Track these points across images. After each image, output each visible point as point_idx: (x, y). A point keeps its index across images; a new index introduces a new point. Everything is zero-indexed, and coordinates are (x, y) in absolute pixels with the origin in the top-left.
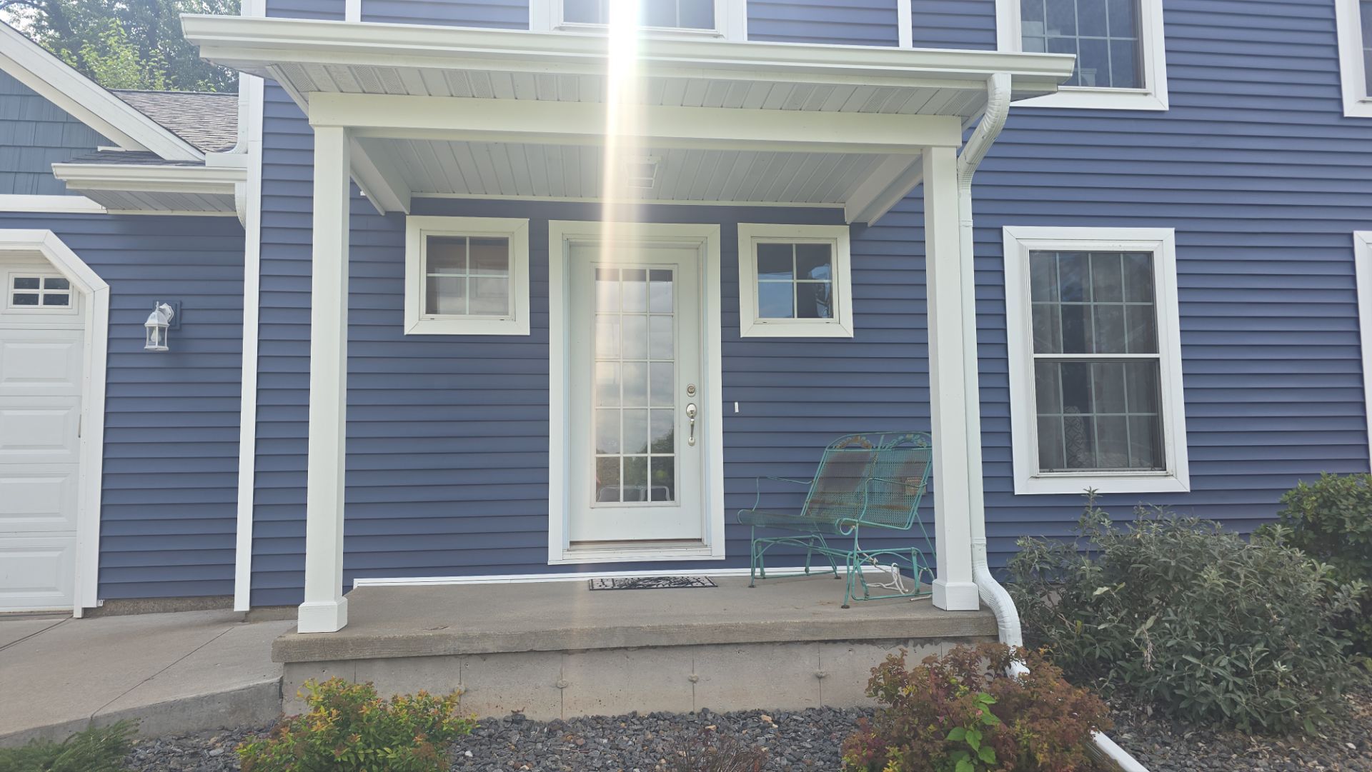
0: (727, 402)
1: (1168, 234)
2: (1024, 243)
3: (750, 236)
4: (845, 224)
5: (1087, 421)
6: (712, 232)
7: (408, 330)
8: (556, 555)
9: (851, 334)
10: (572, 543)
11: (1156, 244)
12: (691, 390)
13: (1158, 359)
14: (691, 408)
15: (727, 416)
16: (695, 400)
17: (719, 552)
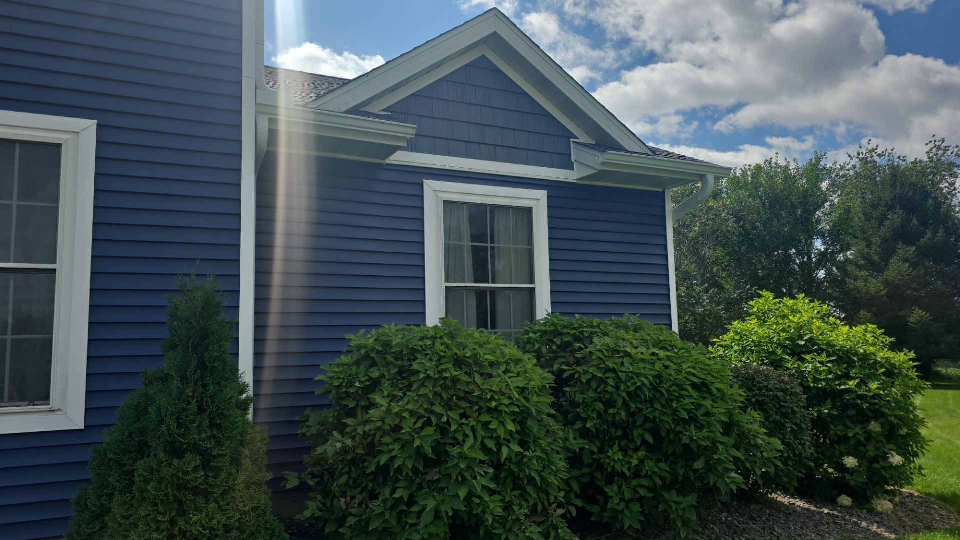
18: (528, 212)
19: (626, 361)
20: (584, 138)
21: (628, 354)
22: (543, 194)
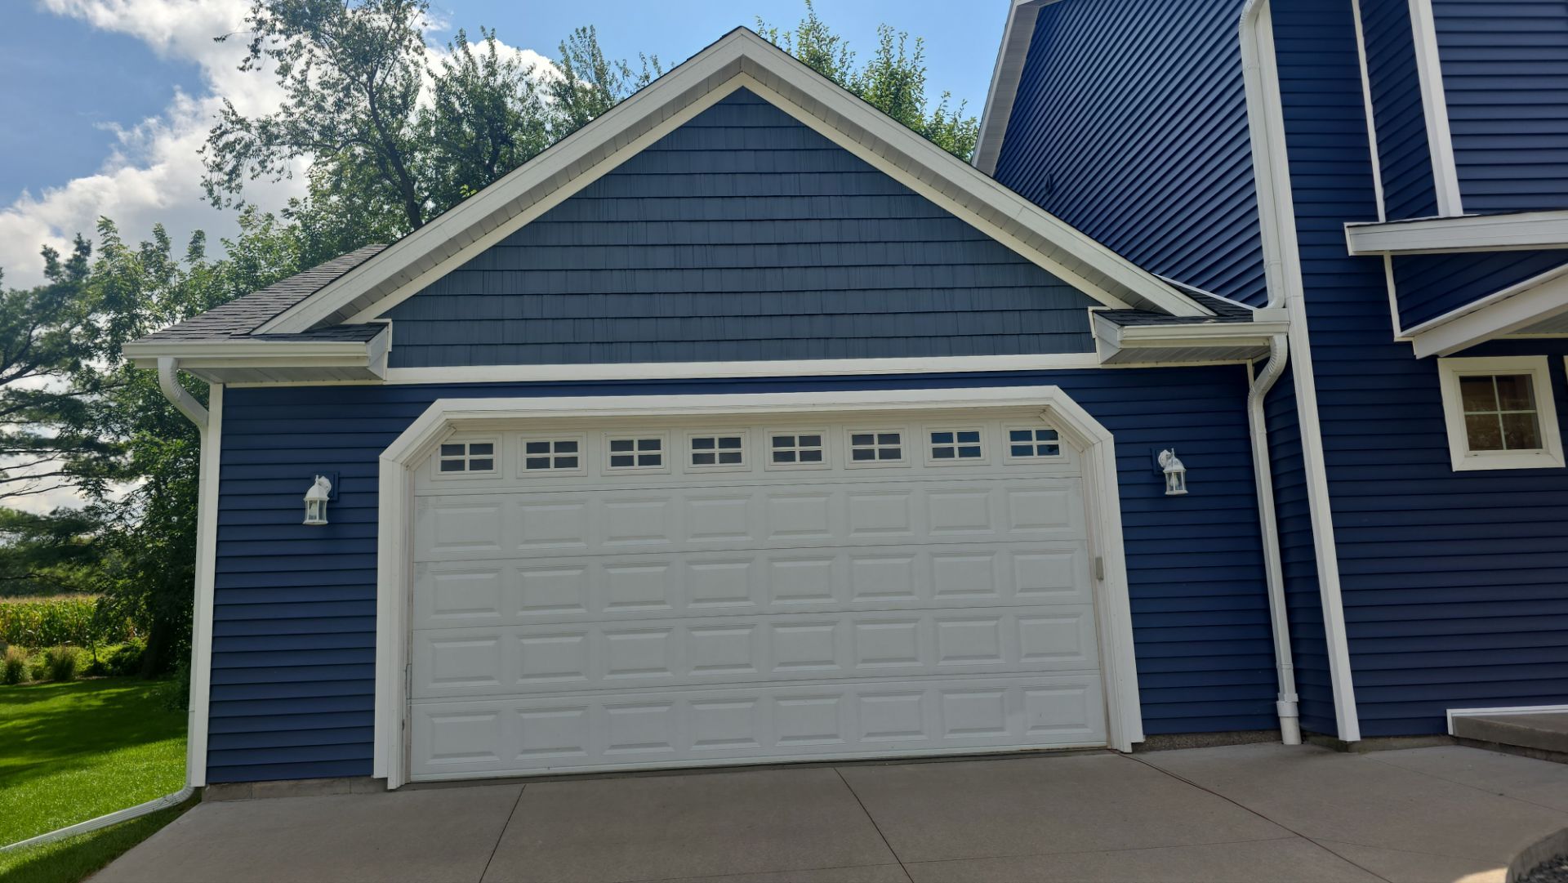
7: (1456, 467)
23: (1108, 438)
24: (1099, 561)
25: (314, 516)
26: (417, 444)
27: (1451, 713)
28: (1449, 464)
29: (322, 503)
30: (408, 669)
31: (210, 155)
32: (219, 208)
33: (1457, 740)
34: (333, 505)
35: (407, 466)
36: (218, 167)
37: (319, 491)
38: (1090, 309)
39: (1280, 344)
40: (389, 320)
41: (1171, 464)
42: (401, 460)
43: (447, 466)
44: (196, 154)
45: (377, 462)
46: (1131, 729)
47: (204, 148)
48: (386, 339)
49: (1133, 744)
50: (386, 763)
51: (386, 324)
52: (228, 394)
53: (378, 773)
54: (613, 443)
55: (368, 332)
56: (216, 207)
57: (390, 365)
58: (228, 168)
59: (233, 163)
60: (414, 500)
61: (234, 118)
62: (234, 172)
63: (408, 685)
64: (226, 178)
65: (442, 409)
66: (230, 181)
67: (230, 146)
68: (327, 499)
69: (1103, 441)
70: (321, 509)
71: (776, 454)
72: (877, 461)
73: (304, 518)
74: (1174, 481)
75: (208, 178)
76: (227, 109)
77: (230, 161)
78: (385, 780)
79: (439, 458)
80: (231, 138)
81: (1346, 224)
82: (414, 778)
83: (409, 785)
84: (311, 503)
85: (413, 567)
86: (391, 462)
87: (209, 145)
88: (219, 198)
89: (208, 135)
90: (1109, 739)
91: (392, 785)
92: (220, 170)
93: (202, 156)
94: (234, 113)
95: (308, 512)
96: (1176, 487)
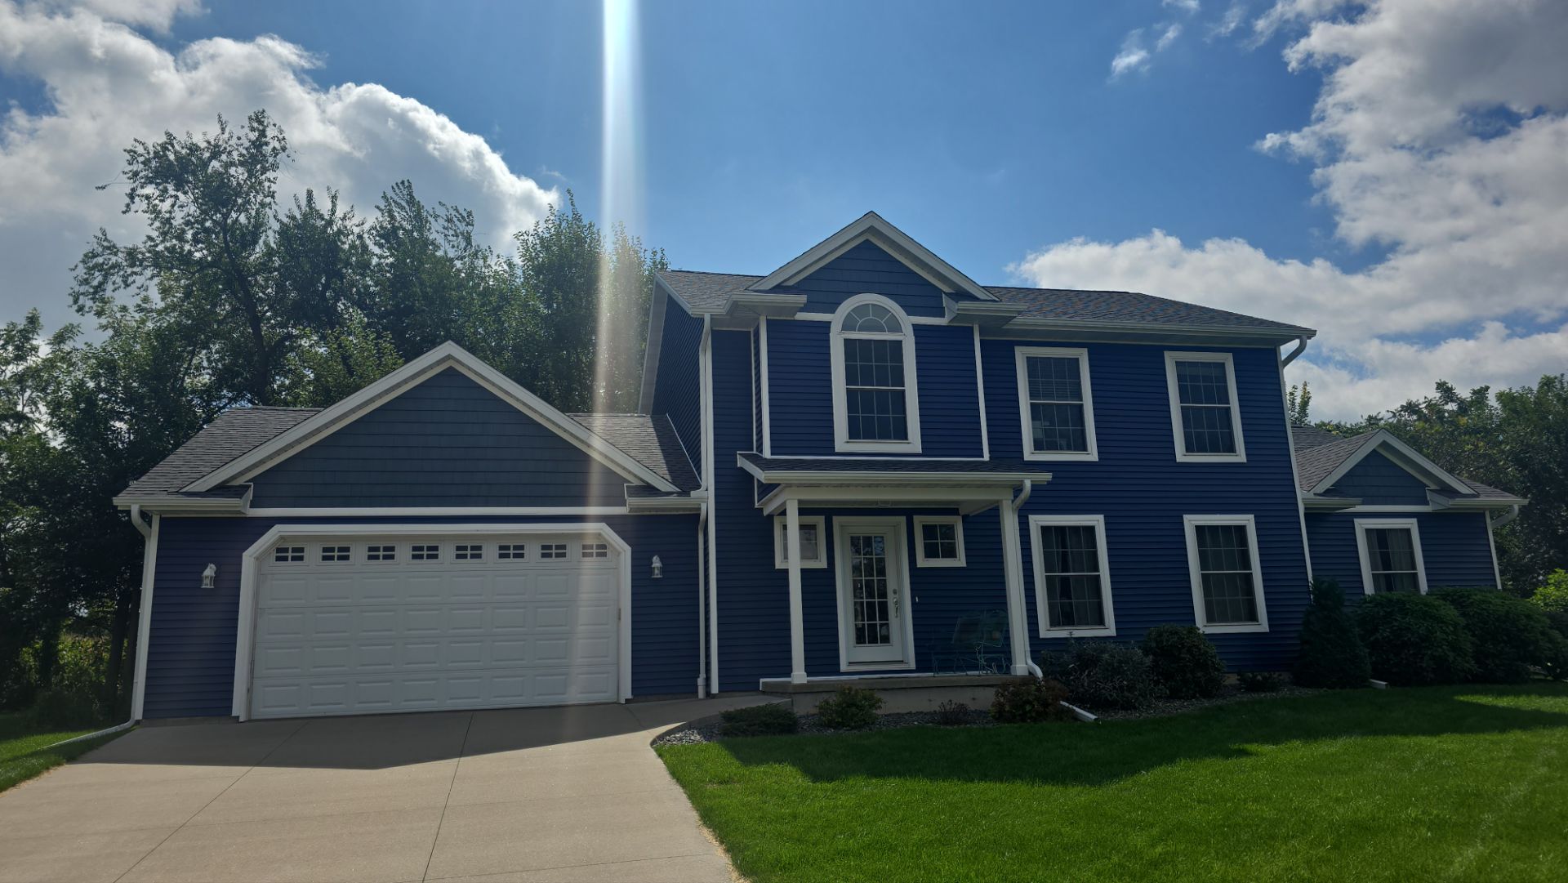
0: (913, 598)
1: (1101, 518)
2: (1039, 523)
3: (919, 521)
4: (959, 515)
5: (1071, 604)
6: (903, 519)
7: (777, 567)
8: (843, 667)
9: (965, 565)
10: (850, 663)
11: (1096, 522)
12: (895, 592)
13: (1099, 575)
14: (895, 600)
15: (914, 604)
16: (897, 596)
17: (913, 666)
18: (1408, 531)
19: (1491, 606)
20: (1433, 487)
21: (1490, 603)
22: (1414, 521)
23: (630, 548)
24: (620, 610)
25: (207, 584)
26: (264, 547)
27: (762, 680)
28: (774, 565)
29: (211, 577)
30: (252, 663)
31: (81, 271)
32: (82, 315)
33: (764, 693)
34: (216, 579)
35: (257, 559)
36: (86, 282)
37: (210, 571)
38: (625, 485)
39: (703, 507)
40: (252, 484)
41: (656, 563)
42: (255, 555)
43: (278, 559)
44: (69, 271)
45: (241, 557)
46: (627, 692)
47: (76, 266)
48: (250, 494)
49: (626, 700)
50: (238, 708)
51: (250, 486)
52: (162, 519)
53: (234, 713)
54: (369, 548)
55: (239, 491)
56: (81, 313)
57: (251, 507)
58: (95, 283)
59: (100, 278)
60: (260, 576)
61: (105, 244)
62: (100, 287)
63: (252, 671)
64: (92, 290)
65: (278, 530)
66: (95, 293)
67: (99, 267)
68: (214, 575)
69: (625, 551)
70: (211, 580)
71: (457, 555)
72: (512, 559)
73: (201, 585)
74: (656, 571)
75: (76, 290)
76: (101, 236)
77: (98, 277)
78: (238, 717)
79: (275, 554)
80: (100, 260)
81: (738, 452)
82: (253, 718)
83: (250, 721)
84: (207, 577)
85: (257, 612)
86: (249, 557)
87: (81, 266)
88: (84, 306)
89: (81, 257)
90: (618, 700)
91: (241, 720)
92: (88, 283)
93: (74, 274)
94: (106, 240)
95: (205, 582)
96: (657, 574)
